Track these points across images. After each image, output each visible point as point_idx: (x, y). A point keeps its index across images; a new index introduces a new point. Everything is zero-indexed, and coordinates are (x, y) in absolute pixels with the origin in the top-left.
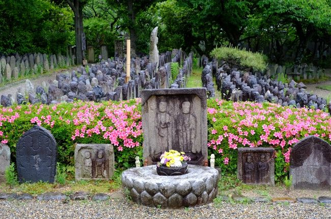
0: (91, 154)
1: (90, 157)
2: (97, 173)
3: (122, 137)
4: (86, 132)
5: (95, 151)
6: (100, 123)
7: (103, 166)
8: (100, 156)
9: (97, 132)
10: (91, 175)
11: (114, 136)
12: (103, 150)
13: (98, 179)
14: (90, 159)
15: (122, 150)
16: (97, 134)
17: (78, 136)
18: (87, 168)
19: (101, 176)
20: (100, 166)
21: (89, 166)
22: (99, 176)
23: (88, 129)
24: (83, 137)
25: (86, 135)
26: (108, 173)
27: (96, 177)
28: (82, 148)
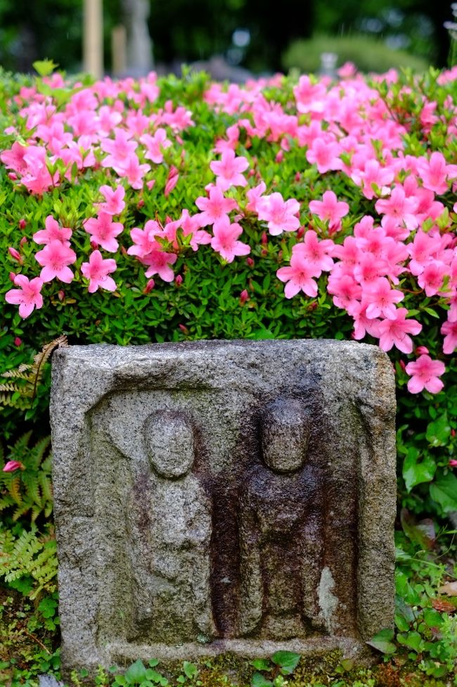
0: (197, 433)
1: (194, 467)
2: (256, 596)
3: (432, 277)
4: (125, 241)
5: (236, 404)
6: (228, 170)
7: (310, 533)
8: (285, 451)
9: (224, 240)
10: (205, 619)
11: (369, 273)
12: (301, 394)
13: (270, 648)
14: (193, 483)
15: (435, 386)
16: (227, 257)
17: (66, 276)
18: (170, 565)
19: (291, 624)
20: (285, 539)
21: (188, 546)
22: (274, 625)
23: (138, 217)
24: (110, 285)
25: (129, 271)
26: (350, 590)
27: (251, 636)
28: (124, 385)
